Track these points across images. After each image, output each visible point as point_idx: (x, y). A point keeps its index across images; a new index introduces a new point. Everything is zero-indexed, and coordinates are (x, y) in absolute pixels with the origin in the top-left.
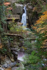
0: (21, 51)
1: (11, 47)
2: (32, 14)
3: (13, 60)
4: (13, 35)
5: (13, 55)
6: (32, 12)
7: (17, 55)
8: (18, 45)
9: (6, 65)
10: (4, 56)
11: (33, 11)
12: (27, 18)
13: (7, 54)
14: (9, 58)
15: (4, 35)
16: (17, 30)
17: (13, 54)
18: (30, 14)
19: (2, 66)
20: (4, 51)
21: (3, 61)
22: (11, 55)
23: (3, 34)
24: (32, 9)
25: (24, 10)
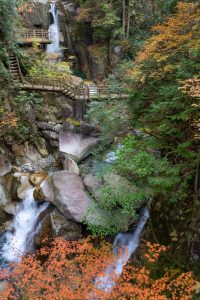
0: (65, 130)
1: (37, 119)
2: (75, 28)
3: (44, 152)
4: (41, 90)
5: (44, 140)
6: (73, 21)
7: (57, 140)
8: (55, 114)
9: (29, 165)
10: (23, 143)
11: (78, 19)
12: (62, 40)
13: (28, 140)
14: (35, 147)
15: (17, 90)
16: (50, 75)
17: (43, 136)
18: (69, 29)
19: (19, 170)
20: (22, 133)
21: (21, 156)
22: (39, 141)
23: (13, 87)
24: (75, 14)
25: (51, 14)
